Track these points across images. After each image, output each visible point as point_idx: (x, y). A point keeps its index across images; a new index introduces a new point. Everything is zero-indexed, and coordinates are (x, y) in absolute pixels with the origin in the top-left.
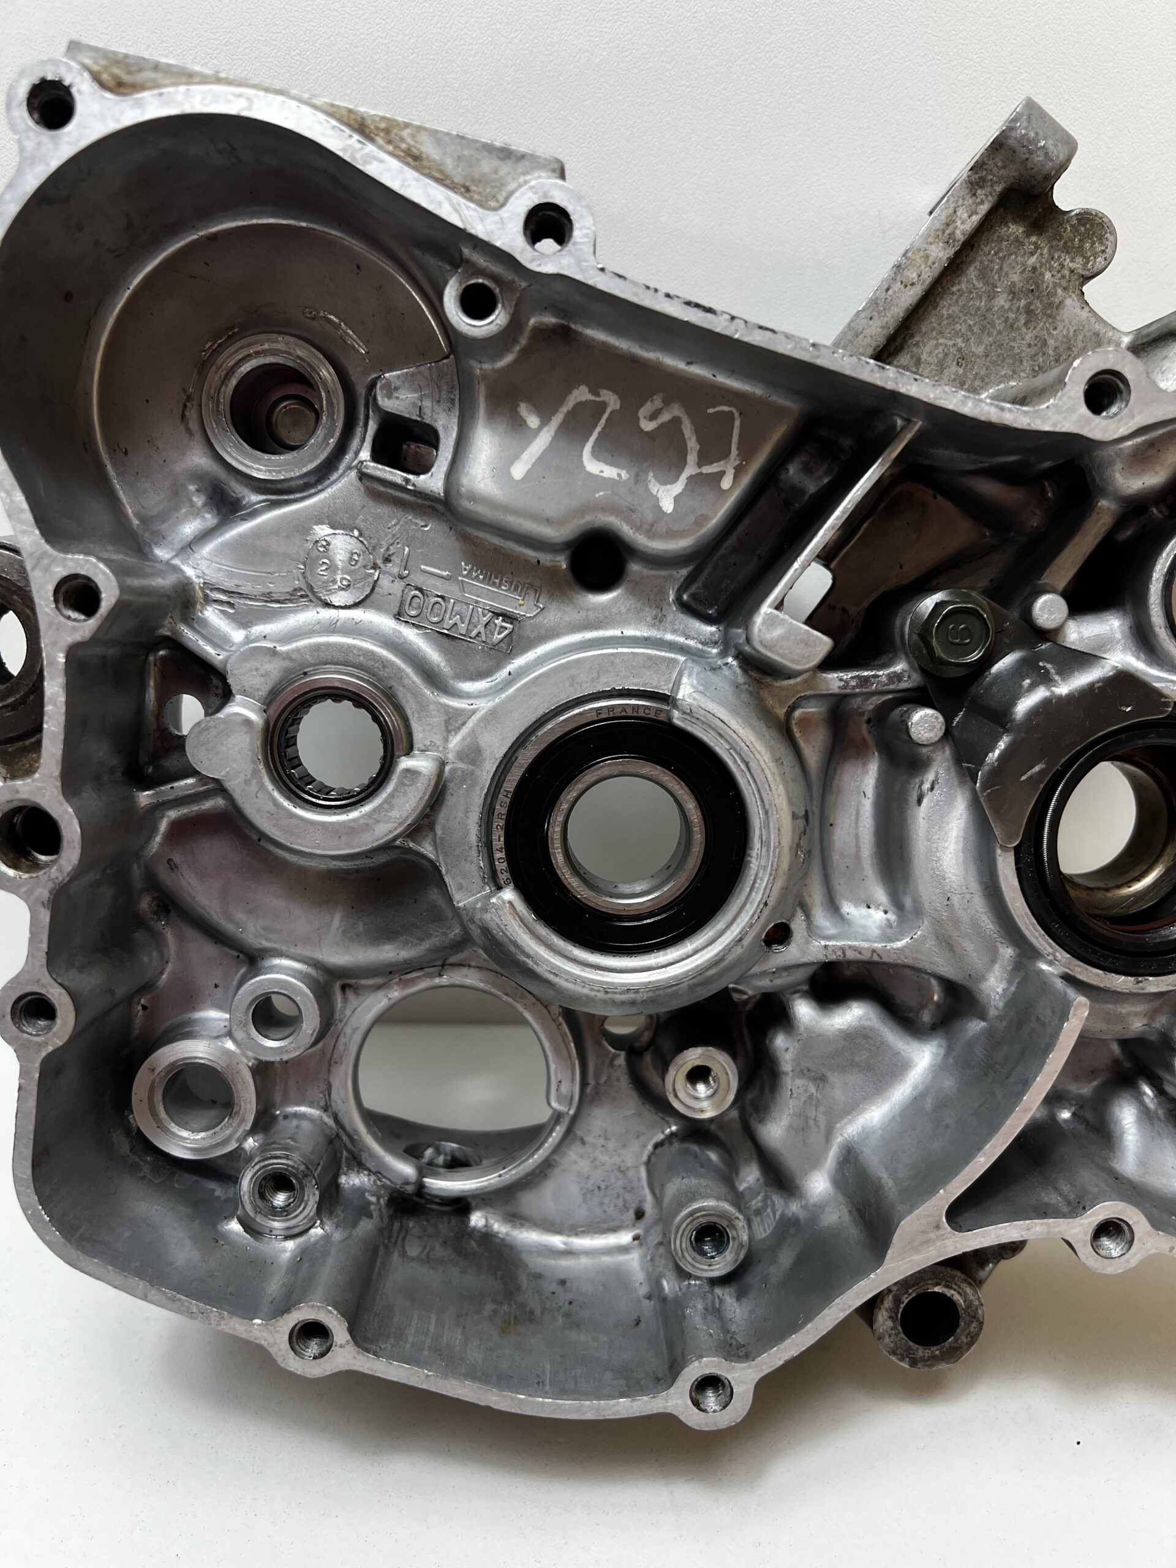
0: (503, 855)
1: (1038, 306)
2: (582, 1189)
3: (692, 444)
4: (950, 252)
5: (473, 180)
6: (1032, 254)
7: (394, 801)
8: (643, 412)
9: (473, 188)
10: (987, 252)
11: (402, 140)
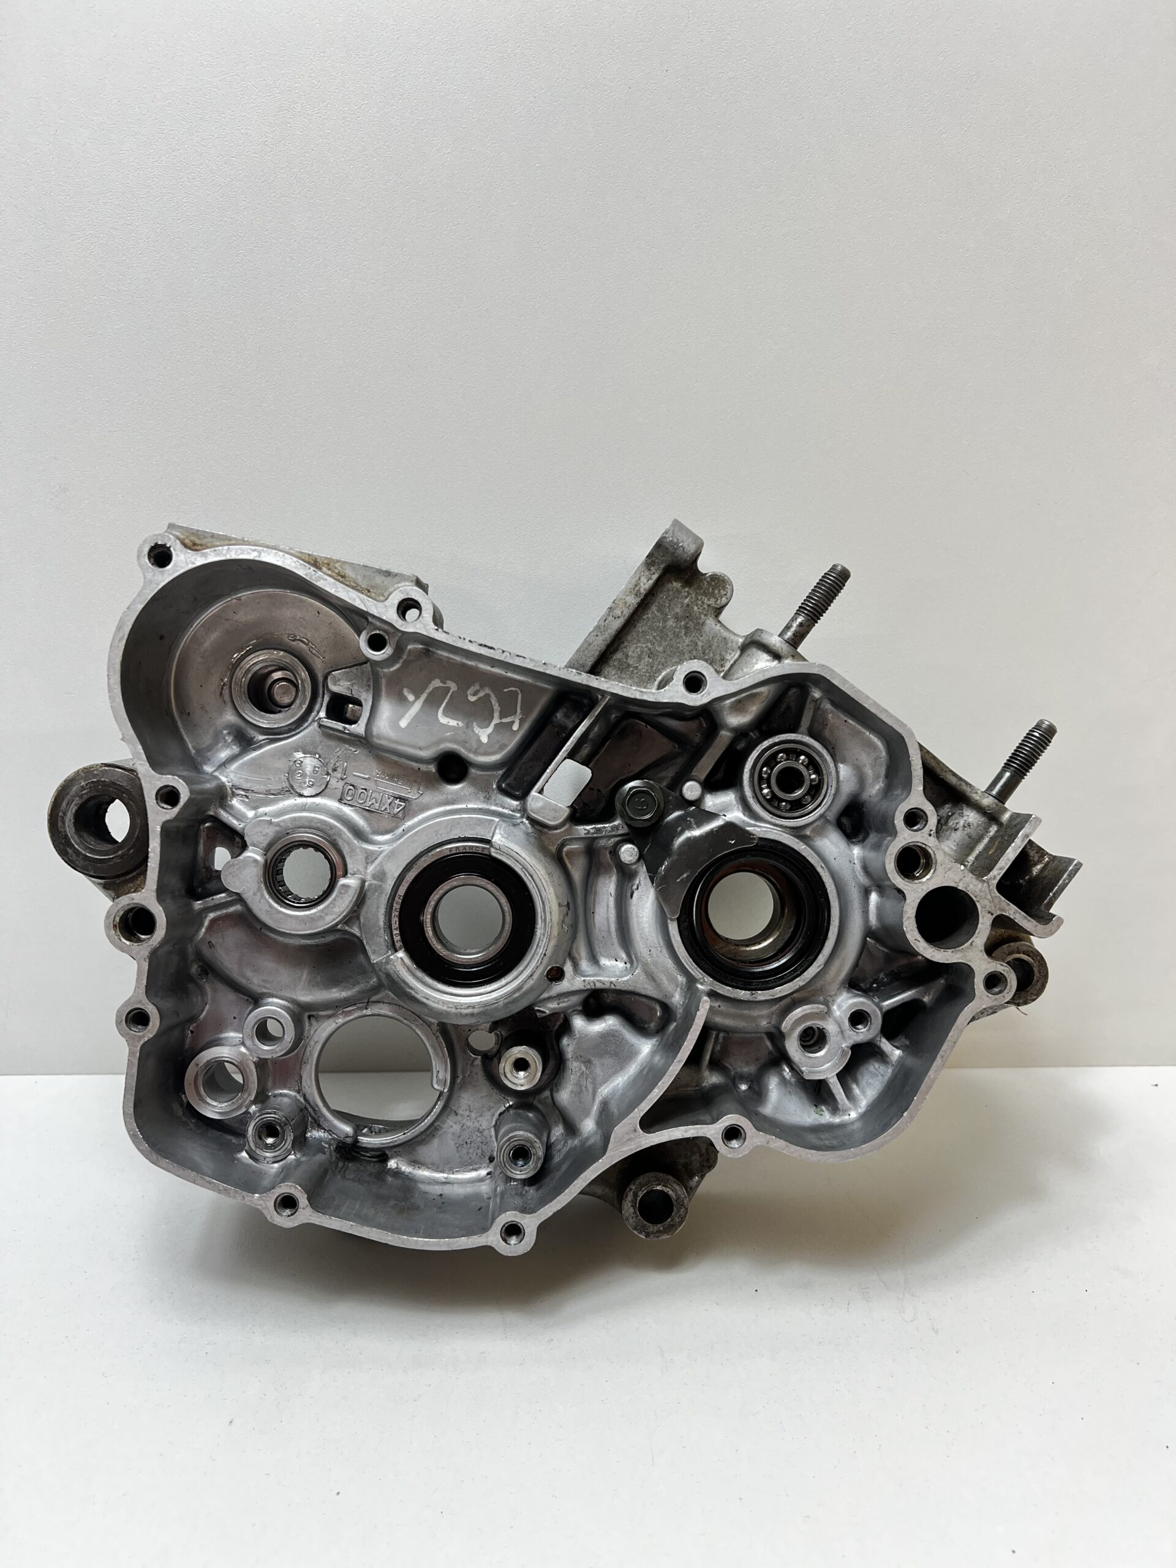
0: (398, 932)
1: (691, 624)
2: (456, 1144)
3: (496, 707)
4: (639, 600)
5: (372, 586)
6: (686, 597)
7: (336, 903)
8: (469, 692)
9: (371, 590)
10: (662, 597)
11: (336, 568)
